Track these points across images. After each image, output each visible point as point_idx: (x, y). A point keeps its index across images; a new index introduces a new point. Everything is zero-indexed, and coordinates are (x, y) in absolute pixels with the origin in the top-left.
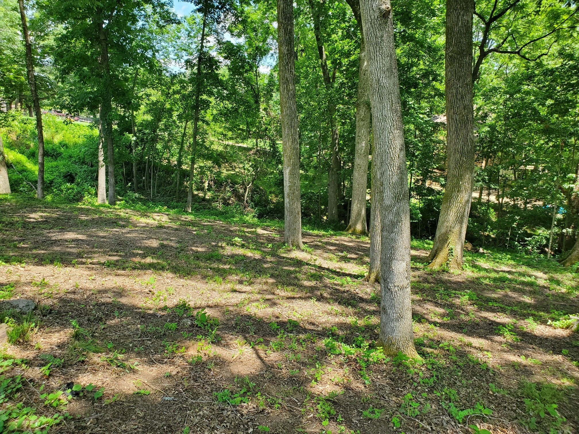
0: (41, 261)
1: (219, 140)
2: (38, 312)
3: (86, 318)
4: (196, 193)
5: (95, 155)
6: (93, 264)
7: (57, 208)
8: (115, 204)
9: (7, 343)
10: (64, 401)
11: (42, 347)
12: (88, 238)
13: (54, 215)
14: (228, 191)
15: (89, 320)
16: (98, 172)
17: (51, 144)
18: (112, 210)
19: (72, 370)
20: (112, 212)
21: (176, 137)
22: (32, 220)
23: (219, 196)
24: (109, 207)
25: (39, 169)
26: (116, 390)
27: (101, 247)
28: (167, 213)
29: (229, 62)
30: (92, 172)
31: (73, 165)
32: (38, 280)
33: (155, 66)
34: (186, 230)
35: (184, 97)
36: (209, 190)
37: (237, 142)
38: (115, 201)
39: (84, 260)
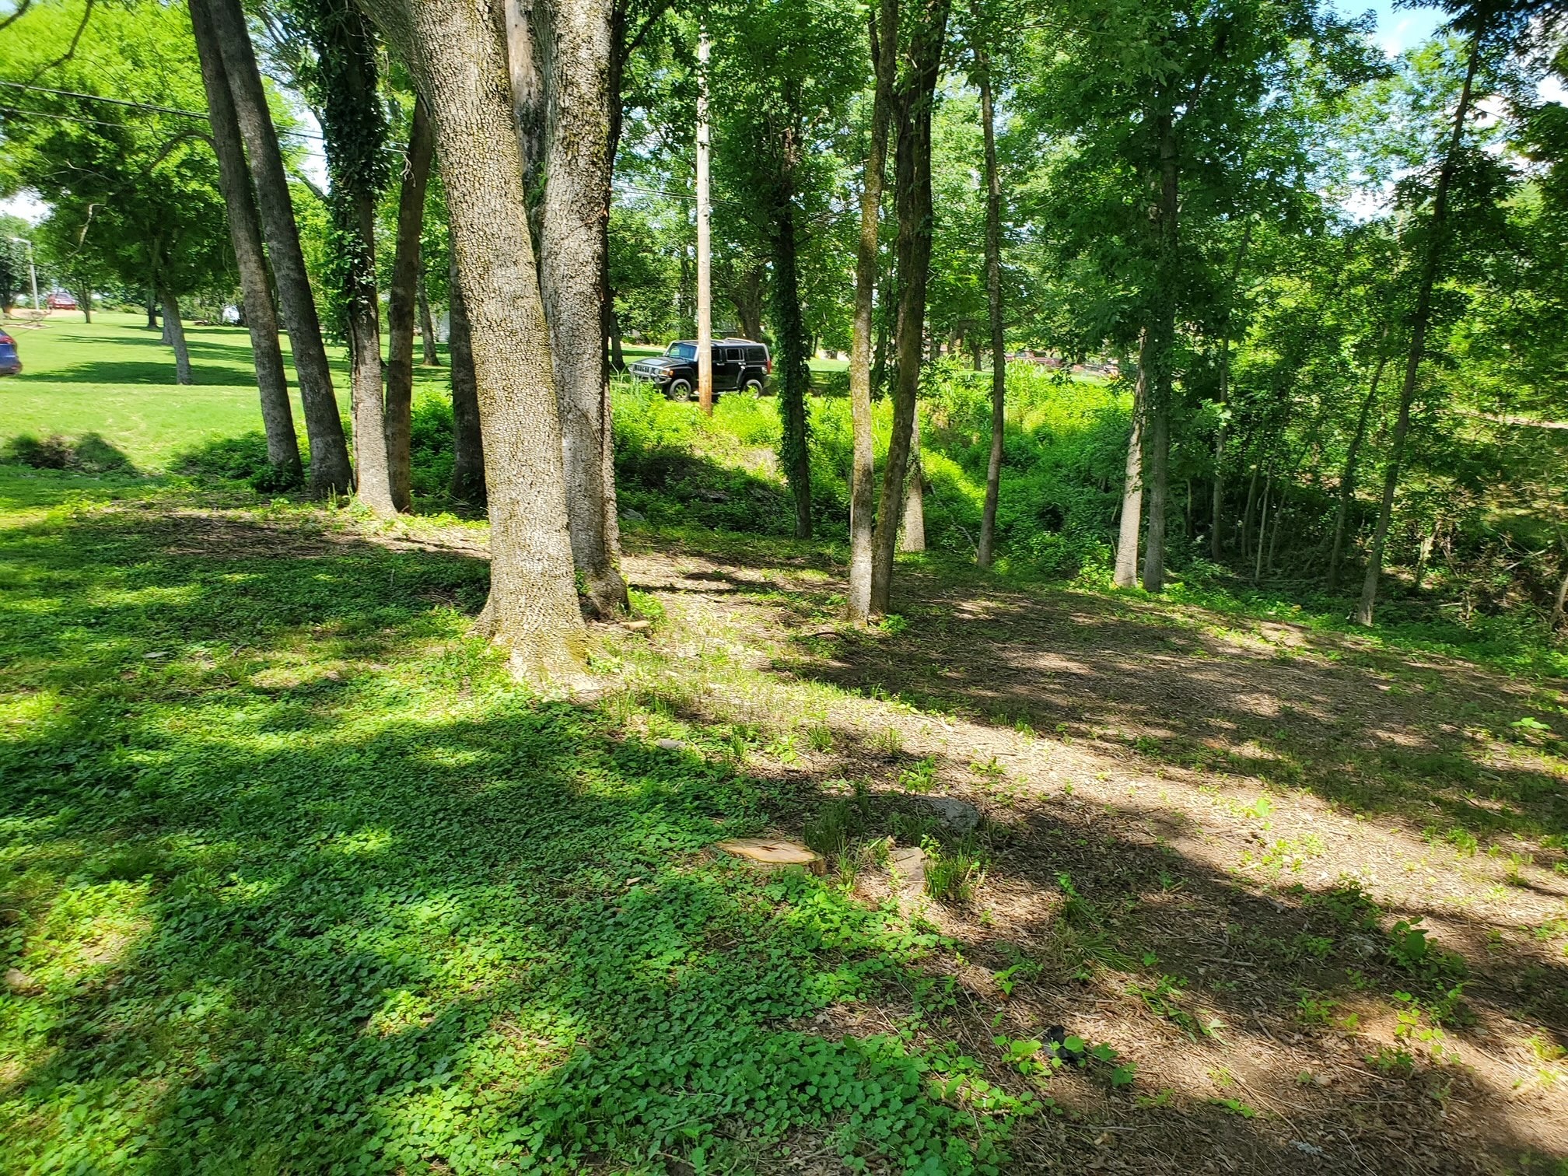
0: (986, 715)
1: (1483, 411)
2: (985, 835)
3: (1092, 875)
4: (1389, 569)
5: (1118, 461)
6: (1107, 741)
7: (1021, 591)
8: (1160, 591)
9: (923, 894)
10: (1041, 1065)
11: (995, 920)
12: (1096, 674)
13: (1014, 609)
14: (1501, 569)
15: (1097, 881)
16: (1121, 505)
17: (1016, 434)
18: (1151, 605)
19: (1059, 997)
20: (1152, 611)
21: (1345, 408)
22: (966, 616)
23: (1467, 583)
24: (1144, 598)
25: (988, 495)
26: (1163, 1080)
27: (1126, 700)
28: (1302, 623)
29: (1544, 168)
30: (1107, 504)
31: (1062, 485)
32: (983, 759)
33: (1306, 209)
34: (1358, 678)
35: (1383, 293)
36: (1432, 563)
37: (1547, 417)
38: (1160, 583)
39: (1083, 727)
